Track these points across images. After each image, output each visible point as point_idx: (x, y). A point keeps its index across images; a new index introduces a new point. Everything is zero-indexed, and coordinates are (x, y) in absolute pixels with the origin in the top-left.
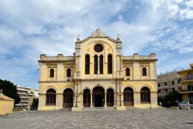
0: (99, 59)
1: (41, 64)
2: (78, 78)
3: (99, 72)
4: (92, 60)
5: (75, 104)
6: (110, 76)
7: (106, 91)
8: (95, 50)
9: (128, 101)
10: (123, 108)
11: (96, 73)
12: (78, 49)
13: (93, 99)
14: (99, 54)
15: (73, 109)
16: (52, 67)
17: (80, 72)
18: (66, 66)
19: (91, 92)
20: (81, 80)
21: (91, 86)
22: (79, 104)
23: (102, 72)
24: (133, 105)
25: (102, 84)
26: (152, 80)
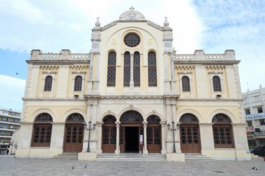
0: (132, 59)
1: (31, 66)
2: (94, 93)
3: (132, 82)
4: (120, 61)
5: (85, 145)
6: (153, 91)
7: (145, 121)
8: (126, 44)
9: (190, 141)
10: (180, 157)
11: (126, 84)
12: (96, 41)
13: (121, 136)
14: (132, 50)
15: (82, 156)
16: (49, 71)
17: (98, 82)
18: (74, 70)
19: (118, 121)
20: (99, 98)
21: (118, 110)
22: (93, 146)
23: (137, 83)
24: (199, 150)
25: (138, 106)
26: (234, 100)
